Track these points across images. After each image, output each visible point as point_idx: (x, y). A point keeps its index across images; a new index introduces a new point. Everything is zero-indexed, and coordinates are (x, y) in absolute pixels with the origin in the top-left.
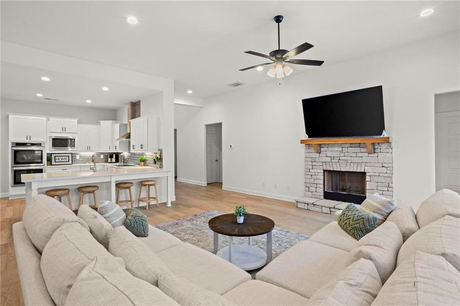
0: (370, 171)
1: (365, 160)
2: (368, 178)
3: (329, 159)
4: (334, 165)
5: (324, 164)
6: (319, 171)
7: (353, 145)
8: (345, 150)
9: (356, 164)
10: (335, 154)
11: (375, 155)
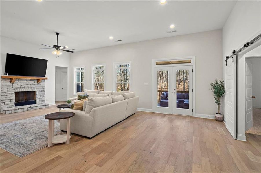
0: (38, 90)
1: (36, 86)
2: (37, 93)
3: (19, 86)
4: (22, 89)
5: (16, 89)
6: (12, 93)
7: (31, 80)
8: (27, 82)
9: (32, 88)
10: (22, 84)
11: (40, 84)
